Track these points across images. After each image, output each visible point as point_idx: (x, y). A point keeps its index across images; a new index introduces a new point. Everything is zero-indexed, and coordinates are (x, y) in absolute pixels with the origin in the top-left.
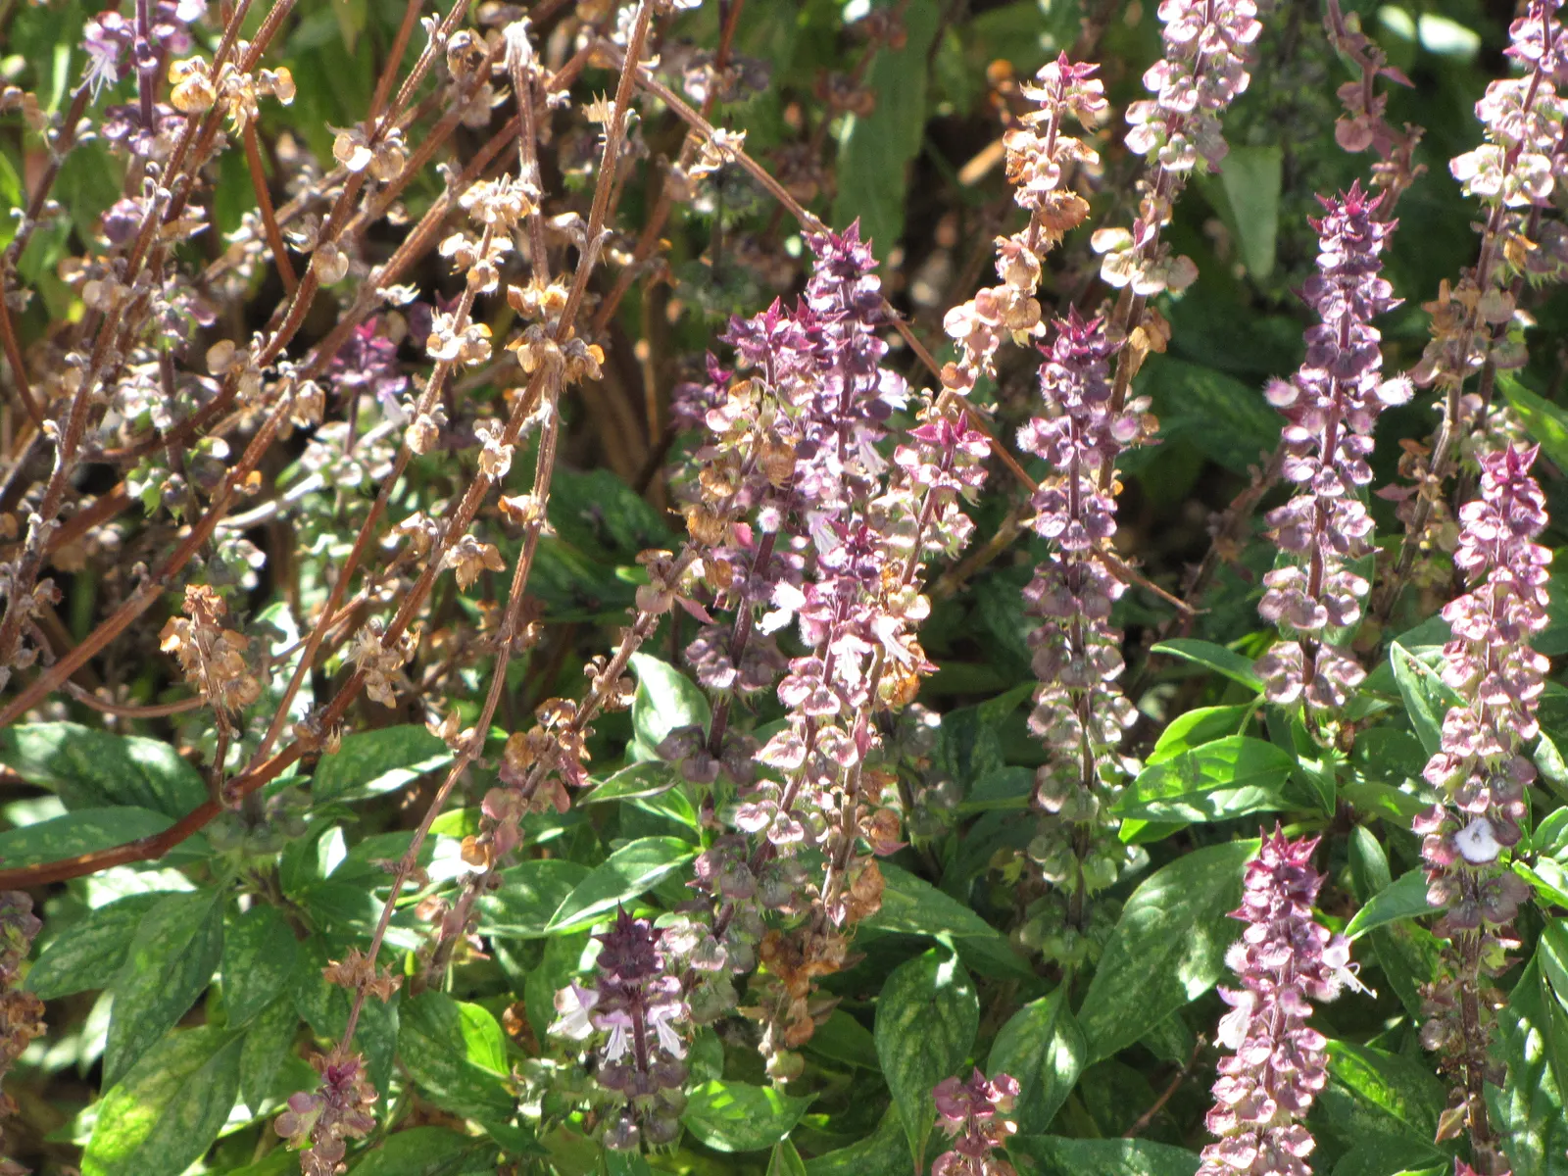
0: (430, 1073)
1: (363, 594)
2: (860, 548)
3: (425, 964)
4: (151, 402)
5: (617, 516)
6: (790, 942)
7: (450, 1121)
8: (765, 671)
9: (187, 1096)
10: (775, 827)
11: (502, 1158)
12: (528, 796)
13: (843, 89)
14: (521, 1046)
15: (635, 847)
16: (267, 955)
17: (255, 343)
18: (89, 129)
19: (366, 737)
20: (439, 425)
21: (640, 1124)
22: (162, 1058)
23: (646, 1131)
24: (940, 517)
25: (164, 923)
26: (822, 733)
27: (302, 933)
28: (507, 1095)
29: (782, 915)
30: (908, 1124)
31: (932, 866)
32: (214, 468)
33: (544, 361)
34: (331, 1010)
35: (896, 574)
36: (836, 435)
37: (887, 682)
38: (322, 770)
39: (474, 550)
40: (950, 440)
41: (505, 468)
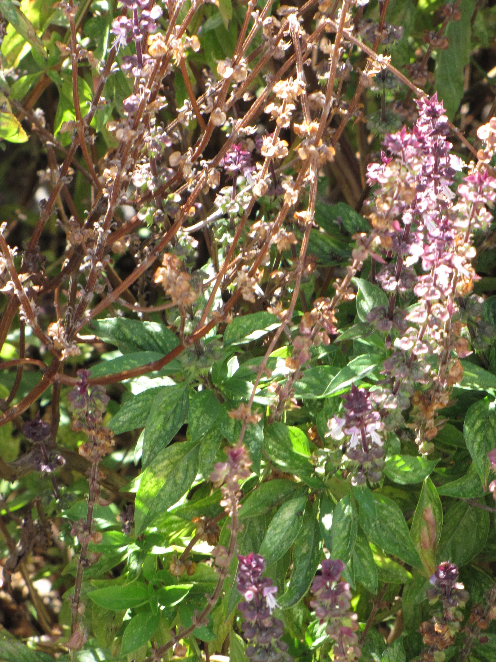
0: (278, 457)
1: (240, 256)
2: (446, 228)
3: (274, 411)
4: (147, 179)
5: (348, 222)
6: (426, 396)
7: (287, 476)
8: (409, 282)
9: (177, 470)
10: (416, 347)
11: (310, 491)
12: (312, 338)
13: (435, 38)
14: (316, 444)
15: (359, 359)
16: (208, 410)
17: (189, 153)
18: (117, 67)
19: (245, 318)
20: (268, 183)
21: (366, 474)
22: (166, 455)
23: (369, 477)
24: (478, 213)
25: (164, 399)
26: (434, 307)
27: (222, 400)
28: (310, 464)
29: (420, 384)
30: (480, 470)
31: (484, 361)
32: (175, 207)
33: (310, 154)
34: (235, 432)
35: (461, 239)
36: (433, 182)
37: (460, 285)
38: (227, 332)
39: (284, 235)
40: (481, 182)
41: (295, 200)
